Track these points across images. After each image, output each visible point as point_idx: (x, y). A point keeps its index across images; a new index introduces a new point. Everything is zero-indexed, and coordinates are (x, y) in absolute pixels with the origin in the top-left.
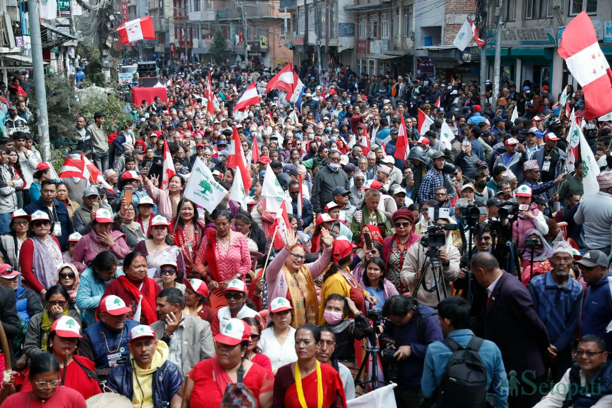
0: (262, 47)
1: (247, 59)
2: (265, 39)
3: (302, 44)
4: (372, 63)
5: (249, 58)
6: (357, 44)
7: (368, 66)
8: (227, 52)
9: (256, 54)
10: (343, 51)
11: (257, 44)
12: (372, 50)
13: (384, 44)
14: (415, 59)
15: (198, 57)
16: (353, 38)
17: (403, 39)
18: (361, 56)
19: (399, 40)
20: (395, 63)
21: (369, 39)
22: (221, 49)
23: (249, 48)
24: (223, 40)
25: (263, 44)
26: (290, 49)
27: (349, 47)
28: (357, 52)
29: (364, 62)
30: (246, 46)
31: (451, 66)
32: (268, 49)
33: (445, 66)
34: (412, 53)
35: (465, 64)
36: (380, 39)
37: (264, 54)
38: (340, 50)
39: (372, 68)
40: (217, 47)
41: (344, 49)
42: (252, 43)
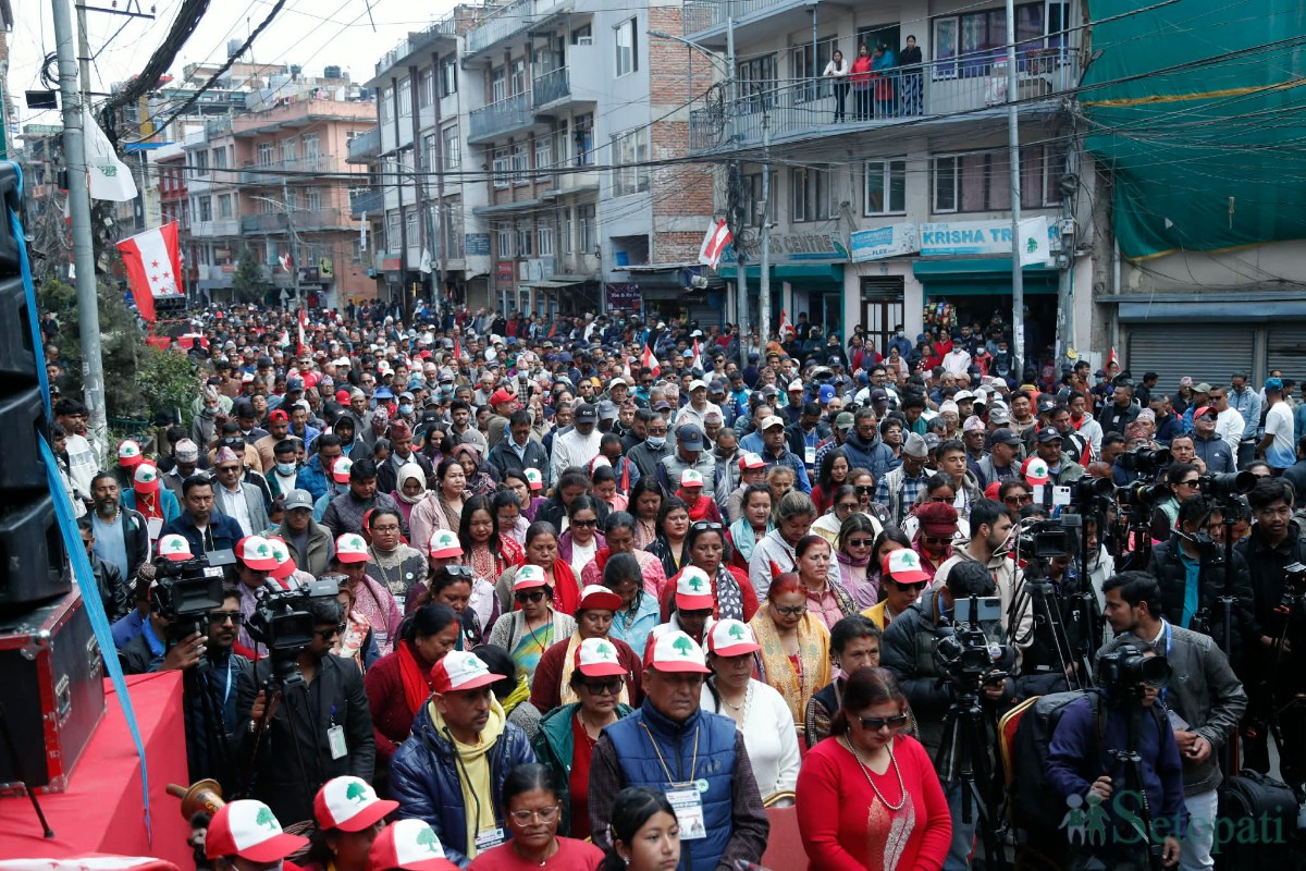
0: (323, 275)
1: (298, 296)
2: (327, 264)
3: (398, 268)
4: (524, 295)
5: (302, 293)
6: (497, 266)
7: (518, 300)
8: (261, 284)
9: (313, 287)
10: (475, 278)
11: (313, 272)
12: (523, 275)
13: (546, 264)
14: (602, 286)
15: (207, 294)
16: (488, 258)
17: (579, 255)
18: (504, 286)
19: (573, 256)
20: (568, 294)
21: (519, 259)
22: (252, 280)
23: (301, 276)
24: (255, 265)
25: (325, 271)
26: (372, 277)
27: (482, 272)
28: (497, 279)
29: (511, 294)
30: (296, 274)
31: (672, 296)
32: (333, 279)
33: (660, 296)
34: (598, 278)
35: (698, 292)
36: (537, 257)
37: (326, 287)
38: (469, 276)
39: (525, 303)
40: (246, 278)
41: (475, 274)
42: (306, 270)
